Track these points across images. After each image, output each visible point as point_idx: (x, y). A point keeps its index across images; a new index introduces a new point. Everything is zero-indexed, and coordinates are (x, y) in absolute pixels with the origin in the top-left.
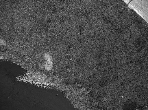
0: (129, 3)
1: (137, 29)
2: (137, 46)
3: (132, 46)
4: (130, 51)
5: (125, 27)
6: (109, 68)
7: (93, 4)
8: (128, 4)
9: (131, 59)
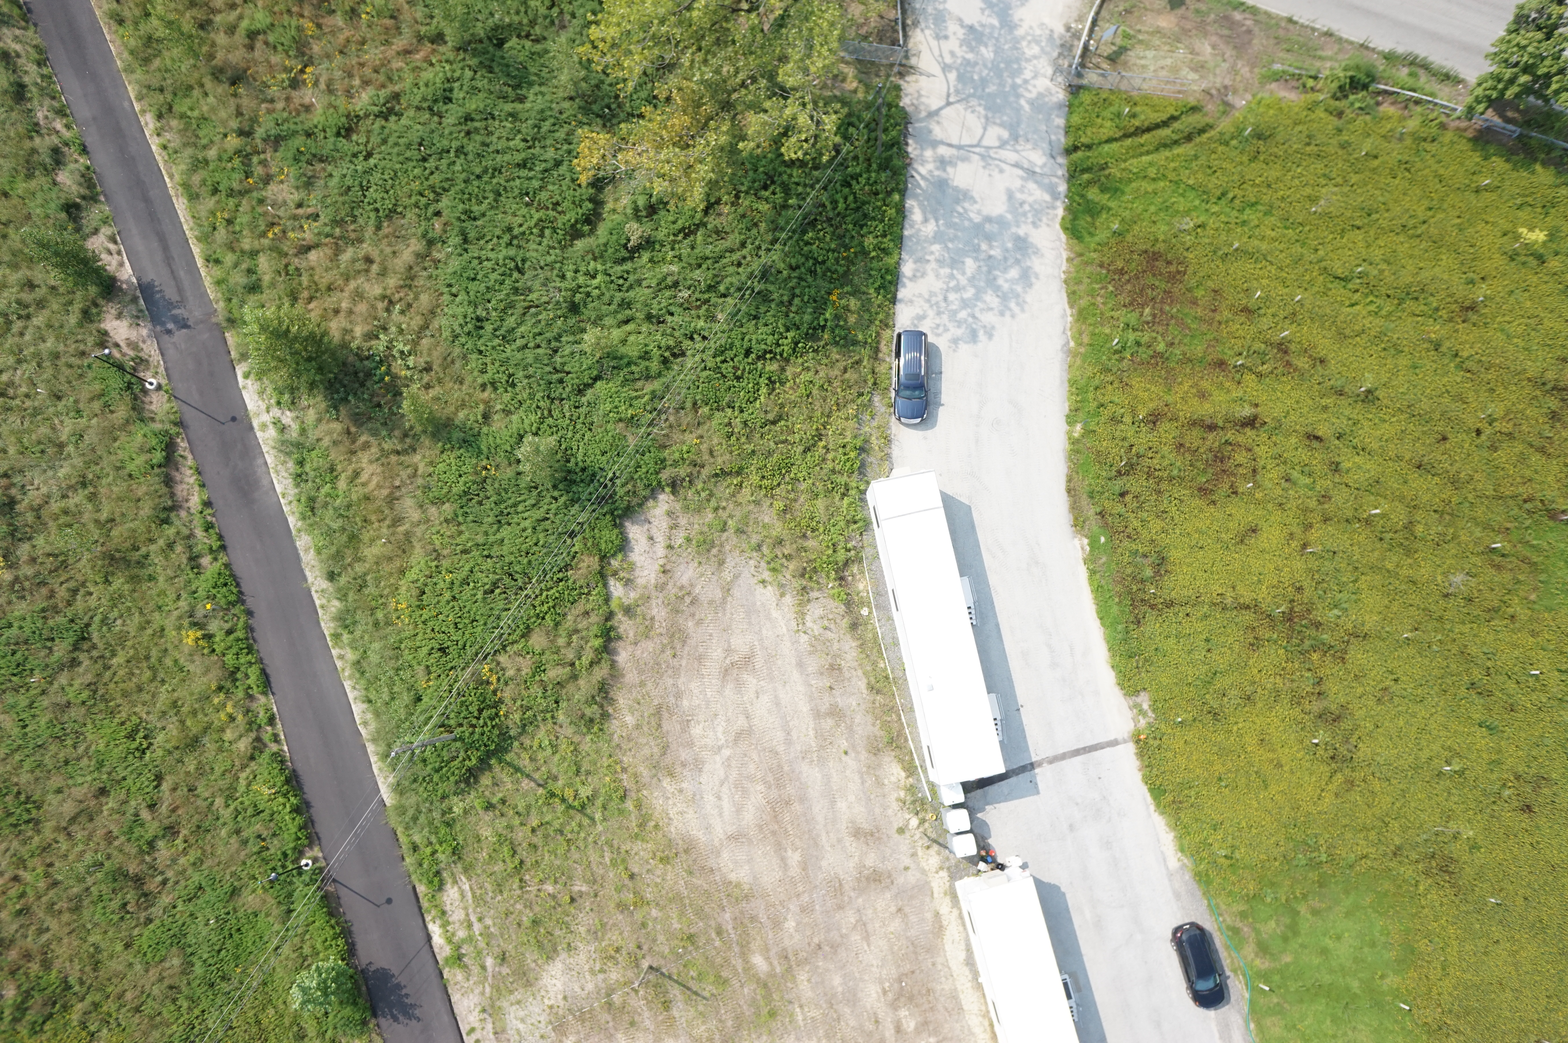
0: (1114, 743)
1: (1174, 555)
2: (1241, 457)
3: (1271, 476)
4: (1303, 455)
5: (1248, 617)
6: (1493, 448)
7: (1347, 892)
8: (1125, 741)
9: (1325, 408)
